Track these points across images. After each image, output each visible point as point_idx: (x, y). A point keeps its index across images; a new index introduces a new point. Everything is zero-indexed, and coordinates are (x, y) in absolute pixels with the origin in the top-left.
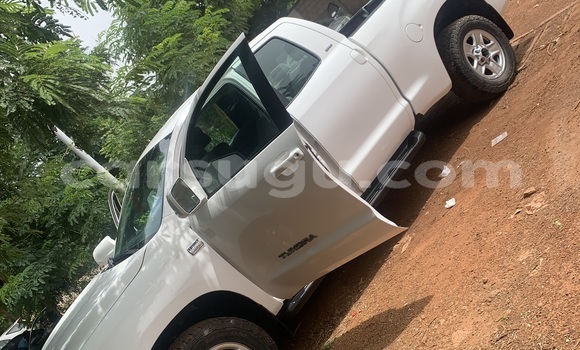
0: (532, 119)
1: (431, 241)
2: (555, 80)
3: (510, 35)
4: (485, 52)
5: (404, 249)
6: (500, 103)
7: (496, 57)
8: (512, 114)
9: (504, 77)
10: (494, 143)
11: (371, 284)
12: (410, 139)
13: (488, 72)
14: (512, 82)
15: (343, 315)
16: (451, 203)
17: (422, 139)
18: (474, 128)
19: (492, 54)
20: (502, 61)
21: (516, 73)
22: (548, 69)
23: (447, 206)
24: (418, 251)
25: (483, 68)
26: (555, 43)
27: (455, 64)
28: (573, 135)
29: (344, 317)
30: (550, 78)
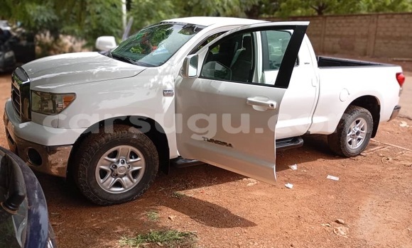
0: (357, 185)
1: (270, 195)
2: (379, 177)
4: (358, 133)
5: (249, 184)
6: (342, 161)
7: (359, 139)
8: (346, 172)
9: (354, 151)
10: (329, 177)
11: (220, 185)
12: (295, 139)
13: (350, 143)
14: (355, 156)
15: (196, 186)
16: (290, 186)
17: (301, 144)
19: (359, 137)
20: (361, 142)
21: (359, 155)
22: (378, 168)
23: (286, 185)
24: (258, 193)
25: (351, 139)
26: (388, 159)
27: (343, 126)
28: (378, 214)
29: (195, 188)
30: (378, 174)
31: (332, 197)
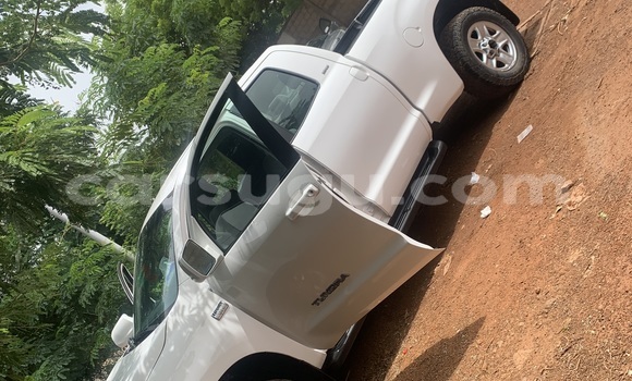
0: (556, 107)
1: (473, 257)
2: (572, 60)
3: (516, 21)
4: (493, 44)
5: (446, 270)
6: (519, 95)
7: (505, 47)
8: (533, 105)
9: (518, 67)
10: (520, 138)
11: (417, 315)
12: (430, 151)
13: (500, 64)
14: (527, 69)
15: (393, 354)
16: (486, 212)
17: (443, 149)
18: (496, 127)
19: (500, 45)
20: (512, 50)
21: (530, 60)
22: (563, 50)
23: (482, 216)
24: (461, 270)
25: (494, 61)
26: (565, 21)
27: (464, 63)
28: (601, 117)
29: (394, 356)
30: (567, 59)
31: (541, 161)
